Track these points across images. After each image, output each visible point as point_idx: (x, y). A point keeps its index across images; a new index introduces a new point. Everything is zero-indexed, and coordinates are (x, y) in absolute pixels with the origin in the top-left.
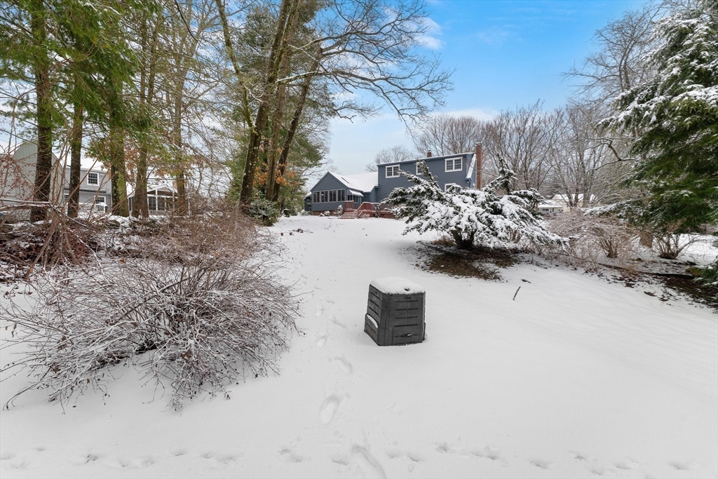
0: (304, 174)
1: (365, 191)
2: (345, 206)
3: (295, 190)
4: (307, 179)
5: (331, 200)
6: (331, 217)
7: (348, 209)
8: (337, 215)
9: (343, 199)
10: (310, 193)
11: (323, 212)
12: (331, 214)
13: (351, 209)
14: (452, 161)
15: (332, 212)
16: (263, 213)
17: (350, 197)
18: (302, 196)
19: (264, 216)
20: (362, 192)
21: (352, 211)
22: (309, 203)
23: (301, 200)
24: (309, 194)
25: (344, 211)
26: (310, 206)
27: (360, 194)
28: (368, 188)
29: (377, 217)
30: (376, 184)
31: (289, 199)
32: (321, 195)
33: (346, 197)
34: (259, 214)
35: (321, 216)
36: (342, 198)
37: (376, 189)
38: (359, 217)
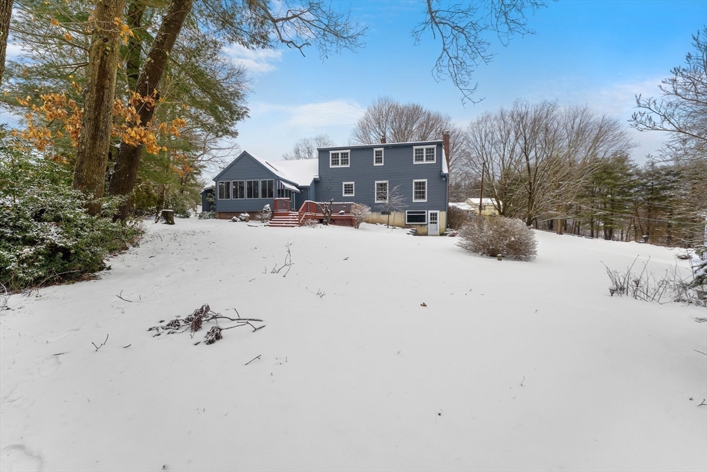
0: (200, 159)
1: (300, 184)
2: (274, 206)
3: (187, 180)
4: (205, 167)
5: (249, 196)
6: (251, 223)
7: (280, 211)
8: (262, 220)
9: (271, 195)
10: (214, 184)
11: (237, 214)
12: (252, 218)
13: (285, 211)
14: (422, 149)
15: (253, 215)
16: (53, 234)
17: (283, 192)
18: (197, 189)
19: (54, 248)
20: (296, 186)
21: (287, 214)
22: (211, 200)
23: (196, 194)
24: (211, 184)
25: (273, 215)
26: (212, 203)
27: (294, 188)
28: (306, 181)
29: (326, 224)
30: (316, 175)
31: (177, 191)
32: (232, 187)
33: (275, 191)
34: (31, 242)
35: (235, 221)
36: (267, 192)
37: (316, 182)
38: (301, 225)
